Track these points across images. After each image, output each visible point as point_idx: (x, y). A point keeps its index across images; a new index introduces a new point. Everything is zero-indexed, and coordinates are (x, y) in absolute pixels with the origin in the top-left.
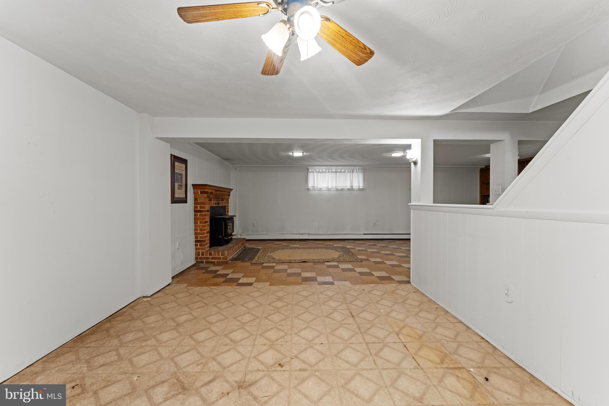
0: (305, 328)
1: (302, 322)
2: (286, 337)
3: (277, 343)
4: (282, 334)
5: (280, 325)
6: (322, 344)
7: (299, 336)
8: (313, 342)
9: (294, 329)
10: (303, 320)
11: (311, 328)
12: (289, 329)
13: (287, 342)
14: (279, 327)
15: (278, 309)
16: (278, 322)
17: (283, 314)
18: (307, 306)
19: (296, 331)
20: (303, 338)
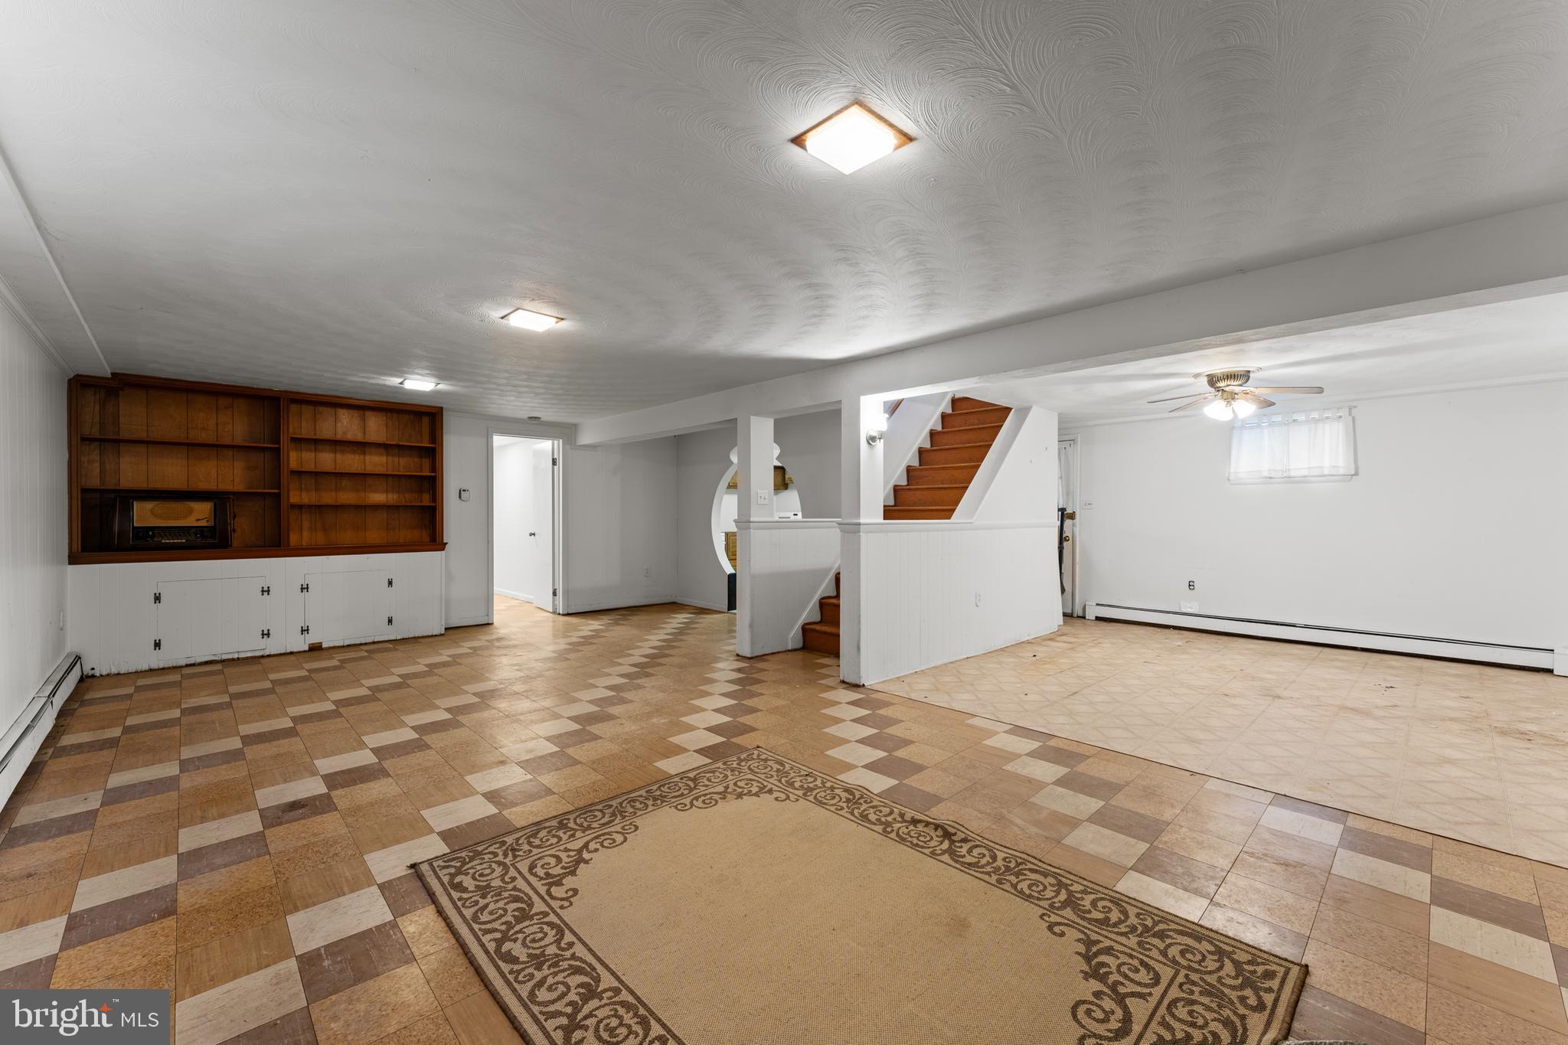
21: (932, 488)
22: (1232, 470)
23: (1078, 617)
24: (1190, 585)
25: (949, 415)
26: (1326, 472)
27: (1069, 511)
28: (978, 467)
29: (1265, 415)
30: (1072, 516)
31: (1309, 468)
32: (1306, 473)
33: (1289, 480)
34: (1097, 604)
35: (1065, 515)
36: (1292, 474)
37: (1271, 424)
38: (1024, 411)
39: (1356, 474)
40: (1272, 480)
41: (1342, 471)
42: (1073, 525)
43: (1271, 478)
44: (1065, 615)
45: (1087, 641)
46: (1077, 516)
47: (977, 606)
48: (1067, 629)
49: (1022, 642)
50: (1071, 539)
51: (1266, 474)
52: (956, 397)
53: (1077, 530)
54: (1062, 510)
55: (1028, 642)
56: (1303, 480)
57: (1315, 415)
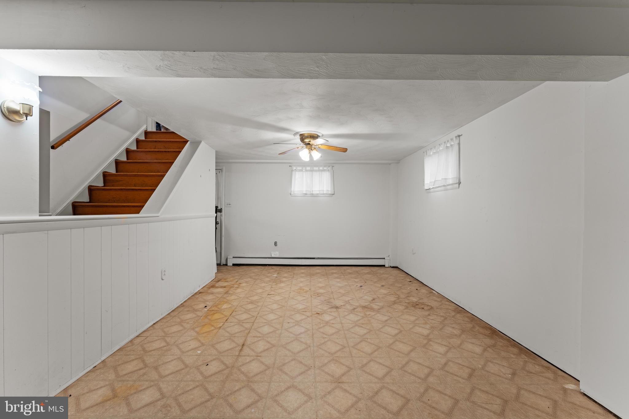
0: (300, 334)
1: (303, 340)
2: (317, 328)
3: (324, 324)
4: (321, 330)
5: (326, 338)
6: (288, 323)
7: (306, 328)
8: (295, 324)
9: (311, 334)
10: (302, 342)
11: (294, 334)
12: (315, 334)
13: (316, 325)
14: (326, 336)
15: (333, 360)
16: (328, 341)
17: (325, 351)
18: (293, 362)
19: (308, 332)
20: (303, 327)
21: (124, 189)
22: (292, 190)
23: (223, 265)
24: (275, 244)
25: (142, 141)
26: (325, 193)
27: (219, 208)
28: (163, 176)
29: (304, 166)
30: (220, 211)
31: (319, 191)
32: (318, 193)
33: (312, 195)
34: (234, 257)
35: (218, 210)
36: (314, 193)
37: (306, 171)
38: (196, 144)
39: (334, 194)
40: (306, 195)
41: (330, 193)
42: (221, 215)
43: (306, 194)
44: (218, 265)
45: (233, 283)
46: (223, 211)
47: (162, 280)
48: (220, 276)
49: (196, 294)
50: (219, 222)
51: (305, 192)
52: (148, 130)
53: (223, 218)
54: (216, 207)
55: (199, 293)
56: (317, 196)
57: (321, 168)
